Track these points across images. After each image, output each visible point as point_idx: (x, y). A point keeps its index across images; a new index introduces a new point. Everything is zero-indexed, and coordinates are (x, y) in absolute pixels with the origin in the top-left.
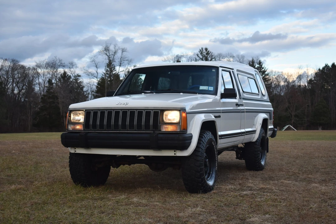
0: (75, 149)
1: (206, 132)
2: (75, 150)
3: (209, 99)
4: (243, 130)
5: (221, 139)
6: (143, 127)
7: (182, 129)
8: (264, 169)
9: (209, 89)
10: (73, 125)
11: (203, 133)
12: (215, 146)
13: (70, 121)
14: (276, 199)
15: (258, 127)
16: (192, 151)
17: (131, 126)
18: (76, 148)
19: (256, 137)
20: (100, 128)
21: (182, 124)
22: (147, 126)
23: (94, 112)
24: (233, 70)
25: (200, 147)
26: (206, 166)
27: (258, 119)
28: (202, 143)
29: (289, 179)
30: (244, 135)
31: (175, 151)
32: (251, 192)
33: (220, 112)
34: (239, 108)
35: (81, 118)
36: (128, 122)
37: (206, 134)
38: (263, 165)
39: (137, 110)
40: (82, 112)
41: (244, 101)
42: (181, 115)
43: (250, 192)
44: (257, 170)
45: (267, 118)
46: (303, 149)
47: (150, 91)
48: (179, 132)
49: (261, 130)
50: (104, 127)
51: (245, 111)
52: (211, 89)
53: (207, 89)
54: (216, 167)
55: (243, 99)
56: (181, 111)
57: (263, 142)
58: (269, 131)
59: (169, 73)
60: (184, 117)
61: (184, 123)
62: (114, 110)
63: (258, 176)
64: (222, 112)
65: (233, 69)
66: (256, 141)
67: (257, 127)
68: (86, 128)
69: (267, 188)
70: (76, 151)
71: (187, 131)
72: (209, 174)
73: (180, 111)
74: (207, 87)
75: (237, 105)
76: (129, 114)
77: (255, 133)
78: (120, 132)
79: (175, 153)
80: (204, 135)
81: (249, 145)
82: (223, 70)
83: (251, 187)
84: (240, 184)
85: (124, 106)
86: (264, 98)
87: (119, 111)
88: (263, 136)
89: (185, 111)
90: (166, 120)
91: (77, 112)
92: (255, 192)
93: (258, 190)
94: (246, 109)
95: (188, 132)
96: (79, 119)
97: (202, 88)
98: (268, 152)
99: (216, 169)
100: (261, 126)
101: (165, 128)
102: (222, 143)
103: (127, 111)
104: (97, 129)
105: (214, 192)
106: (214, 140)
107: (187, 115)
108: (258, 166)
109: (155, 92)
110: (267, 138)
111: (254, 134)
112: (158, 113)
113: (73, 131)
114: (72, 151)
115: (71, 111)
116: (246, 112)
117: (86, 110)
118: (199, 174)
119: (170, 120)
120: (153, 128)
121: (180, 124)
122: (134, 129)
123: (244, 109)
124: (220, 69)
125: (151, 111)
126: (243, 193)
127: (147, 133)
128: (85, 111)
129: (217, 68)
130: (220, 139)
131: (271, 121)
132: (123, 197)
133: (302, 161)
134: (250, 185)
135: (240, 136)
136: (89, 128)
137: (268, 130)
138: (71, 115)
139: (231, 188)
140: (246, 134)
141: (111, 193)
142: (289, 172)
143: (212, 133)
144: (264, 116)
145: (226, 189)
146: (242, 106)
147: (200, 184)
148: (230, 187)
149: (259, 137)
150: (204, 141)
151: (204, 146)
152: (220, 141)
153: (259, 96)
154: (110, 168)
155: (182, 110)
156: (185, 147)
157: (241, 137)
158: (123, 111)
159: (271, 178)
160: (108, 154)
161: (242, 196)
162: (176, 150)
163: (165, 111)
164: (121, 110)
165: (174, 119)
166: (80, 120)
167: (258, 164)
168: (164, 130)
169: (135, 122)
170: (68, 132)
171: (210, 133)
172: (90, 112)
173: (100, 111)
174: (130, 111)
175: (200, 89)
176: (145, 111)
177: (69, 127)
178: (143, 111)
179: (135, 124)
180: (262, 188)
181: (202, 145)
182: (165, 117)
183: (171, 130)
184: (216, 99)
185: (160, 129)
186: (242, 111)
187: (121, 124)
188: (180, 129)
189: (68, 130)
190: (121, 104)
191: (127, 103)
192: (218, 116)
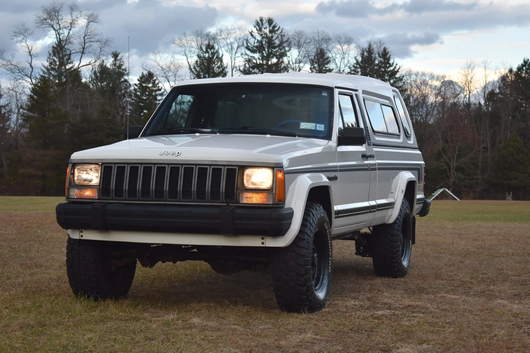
0: (82, 232)
1: (315, 206)
2: (81, 234)
3: (318, 146)
4: (373, 203)
5: (338, 219)
6: (208, 195)
7: (276, 201)
8: (407, 275)
9: (318, 129)
10: (78, 189)
11: (310, 207)
12: (328, 231)
13: (73, 183)
14: (436, 323)
15: (398, 197)
16: (292, 238)
17: (187, 193)
18: (84, 231)
19: (393, 215)
20: (129, 196)
21: (277, 191)
22: (215, 194)
23: (118, 167)
24: (357, 93)
25: (305, 232)
26: (313, 265)
27: (399, 182)
28: (308, 225)
29: (454, 292)
30: (375, 211)
31: (263, 239)
32: (390, 312)
33: (336, 171)
34: (366, 162)
35: (93, 176)
36: (180, 187)
37: (314, 208)
38: (406, 266)
39: (196, 165)
40: (97, 166)
41: (375, 149)
42: (274, 176)
43: (388, 311)
44: (395, 277)
45: (415, 180)
46: (476, 240)
47: (209, 130)
48: (271, 206)
49: (403, 202)
50: (137, 194)
51: (377, 167)
52: (321, 127)
53: (313, 128)
54: (330, 268)
55: (374, 145)
56: (275, 169)
57: (406, 224)
58: (417, 204)
59: (244, 96)
60: (280, 180)
61: (279, 189)
62: (155, 164)
63: (398, 286)
64: (340, 171)
65: (356, 90)
66: (395, 223)
67: (396, 197)
68: (103, 196)
69: (418, 306)
70: (82, 236)
71: (284, 204)
72: (318, 279)
73: (272, 168)
74: (314, 124)
75: (365, 156)
76: (182, 172)
77: (393, 208)
78: (166, 203)
79: (264, 241)
80: (312, 211)
81: (381, 229)
82: (340, 93)
83: (390, 304)
84: (369, 299)
85: (174, 158)
86: (409, 142)
87: (165, 167)
88: (406, 213)
89: (282, 169)
90: (248, 184)
91: (86, 167)
92: (397, 312)
93: (402, 309)
94: (379, 164)
95: (287, 206)
96: (89, 179)
97: (304, 125)
98: (413, 243)
99: (330, 271)
100: (403, 195)
101: (247, 198)
102: (339, 225)
103: (179, 167)
104: (124, 198)
105: (326, 311)
106: (328, 219)
107: (285, 175)
108: (396, 269)
109: (218, 131)
110: (414, 216)
111: (390, 210)
112: (235, 172)
113: (79, 200)
114: (75, 235)
115: (75, 165)
116: (379, 169)
117: (102, 163)
118: (303, 279)
119: (253, 184)
120: (226, 198)
121: (274, 192)
122: (191, 199)
123: (374, 165)
124: (336, 91)
125: (223, 167)
126: (376, 313)
127: (213, 205)
128: (101, 165)
129: (330, 90)
130: (336, 218)
131: (421, 185)
132: (172, 317)
133: (476, 261)
134: (386, 300)
135: (368, 212)
136: (109, 196)
137: (415, 202)
138: (74, 171)
139: (356, 305)
140: (378, 210)
141: (145, 310)
142: (453, 280)
143: (324, 208)
144: (408, 176)
145: (346, 306)
146: (372, 158)
147: (305, 297)
148: (352, 303)
149: (399, 215)
150: (311, 221)
151: (312, 230)
152: (336, 222)
153: (399, 138)
155: (276, 167)
156: (280, 231)
157: (369, 214)
158: (171, 167)
159: (421, 290)
160: (143, 242)
161: (376, 318)
162: (263, 236)
163: (246, 169)
164: (169, 164)
165: (261, 183)
166: (91, 181)
167: (396, 264)
168: (245, 201)
169: (194, 187)
170: (69, 203)
171: (321, 207)
172: (112, 167)
173: (129, 166)
174: (184, 166)
175: (301, 127)
176: (212, 167)
177: (71, 193)
178: (207, 168)
179: (194, 190)
180: (409, 306)
181: (308, 228)
182: (247, 179)
183: (257, 202)
184: (330, 147)
185: (238, 200)
186: (372, 167)
187: (167, 189)
188: (274, 200)
189: (68, 198)
190: (168, 154)
191: (178, 153)
192: (333, 177)
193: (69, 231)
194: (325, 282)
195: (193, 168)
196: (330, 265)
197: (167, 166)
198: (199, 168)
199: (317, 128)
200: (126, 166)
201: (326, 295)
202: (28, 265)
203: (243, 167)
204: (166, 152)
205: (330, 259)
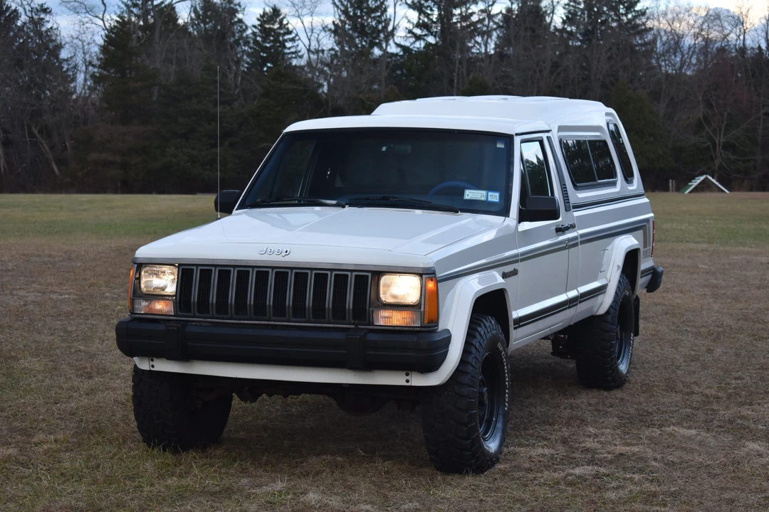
0: (152, 360)
1: (484, 321)
2: (151, 363)
3: (491, 228)
4: (573, 294)
5: (518, 329)
6: (329, 314)
7: (426, 322)
9: (490, 199)
10: (146, 300)
11: (479, 320)
12: (503, 353)
13: (139, 292)
14: (655, 495)
15: (612, 276)
16: (450, 372)
17: (299, 309)
18: (154, 359)
19: (607, 301)
20: (218, 312)
21: (427, 309)
22: (339, 311)
23: (201, 270)
24: (549, 134)
25: (469, 363)
27: (614, 253)
28: (473, 350)
29: (688, 420)
30: (576, 305)
31: (407, 375)
32: (592, 470)
33: (517, 261)
34: (562, 238)
35: (167, 282)
36: (289, 301)
37: (482, 325)
38: (625, 372)
39: (311, 269)
40: (171, 268)
41: (577, 214)
42: (423, 288)
43: (590, 468)
44: (609, 389)
45: (637, 247)
47: (334, 202)
48: (419, 329)
49: (619, 281)
50: (229, 309)
51: (579, 240)
52: (494, 197)
53: (483, 199)
54: (507, 404)
55: (575, 207)
56: (424, 276)
57: (626, 309)
58: (641, 278)
59: (384, 149)
60: (431, 292)
61: (429, 306)
62: (253, 267)
63: (610, 409)
64: (523, 260)
65: (548, 131)
66: (608, 312)
67: (608, 277)
68: (181, 311)
69: (634, 454)
70: (153, 366)
71: (437, 326)
72: (489, 422)
73: (421, 275)
74: (484, 192)
75: (560, 230)
76: (291, 279)
77: (605, 292)
78: (270, 323)
79: (408, 378)
80: (479, 329)
82: (523, 141)
83: (594, 451)
84: (564, 441)
85: (279, 258)
86: (630, 188)
87: (268, 272)
88: (625, 295)
89: (433, 275)
90: (386, 297)
91: (157, 268)
92: (602, 470)
93: (611, 462)
94: (582, 236)
95: (441, 327)
96: (162, 285)
97: (470, 194)
98: (636, 334)
99: (506, 409)
100: (619, 272)
101: (384, 317)
103: (287, 273)
104: (211, 315)
105: (500, 470)
106: (502, 336)
107: (438, 284)
108: (610, 378)
109: (348, 202)
110: (637, 298)
111: (601, 297)
112: (366, 280)
113: (148, 316)
114: (144, 365)
115: (140, 266)
116: (582, 242)
117: (180, 265)
118: (465, 429)
119: (395, 297)
120: (354, 318)
121: (422, 309)
122: (305, 317)
123: (576, 238)
124: (517, 140)
125: (349, 273)
126: (572, 471)
127: (338, 327)
128: (178, 267)
130: (515, 329)
133: (731, 348)
134: (590, 443)
135: (566, 309)
136: (190, 312)
137: (639, 275)
138: (140, 274)
139: (544, 455)
140: (581, 302)
142: (693, 393)
143: (498, 321)
144: (628, 242)
145: (530, 457)
146: (571, 230)
147: (469, 453)
148: (540, 451)
149: (615, 301)
150: (477, 345)
151: (481, 354)
152: (516, 335)
153: (614, 184)
154: (231, 398)
155: (425, 274)
156: (432, 365)
157: (568, 310)
158: (276, 272)
159: (644, 419)
161: (571, 484)
162: (410, 373)
163: (383, 276)
164: (273, 268)
165: (404, 296)
166: (163, 289)
167: (610, 372)
168: (381, 322)
169: (309, 301)
170: (134, 320)
171: (493, 322)
172: (193, 270)
173: (218, 269)
174: (294, 271)
175: (466, 197)
176: (334, 273)
177: (136, 306)
178: (327, 274)
179: (309, 304)
180: (621, 454)
181: (472, 356)
182: (384, 291)
183: (398, 324)
184: (507, 226)
185: (371, 321)
186: (570, 244)
187: (271, 303)
188: (422, 321)
189: (133, 313)
190: (272, 252)
191: (286, 252)
192: (510, 272)
193: (136, 359)
194: (499, 425)
195: (307, 273)
196: (507, 400)
197: (270, 270)
198: (316, 274)
199: (489, 197)
200: (213, 269)
201: (501, 445)
202: (86, 370)
203: (378, 274)
204: (269, 250)
205: (507, 391)
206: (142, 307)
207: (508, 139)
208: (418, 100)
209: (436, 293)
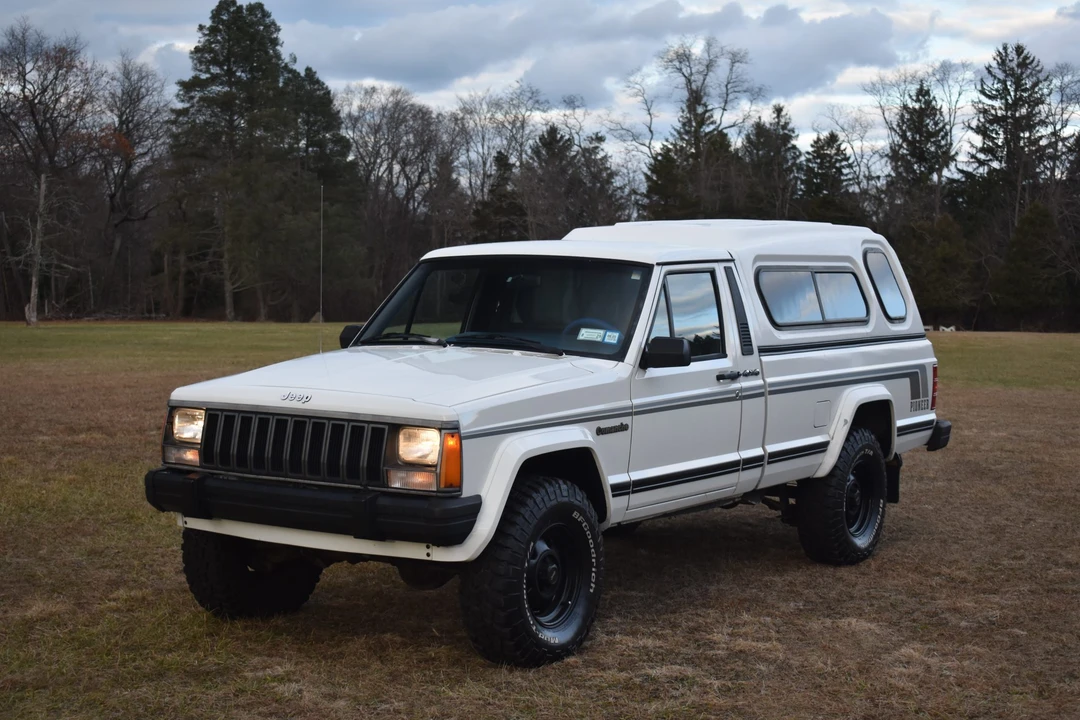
0: (185, 516)
1: (547, 485)
2: (185, 519)
4: (752, 453)
5: (624, 496)
6: (343, 472)
7: (442, 486)
9: (607, 340)
10: (179, 449)
12: (585, 523)
13: (171, 438)
15: (837, 434)
16: (484, 542)
17: (315, 465)
19: (828, 461)
20: (238, 464)
21: (443, 471)
22: (353, 470)
23: (226, 416)
24: (730, 264)
27: (840, 406)
28: (519, 520)
31: (428, 547)
33: (628, 415)
34: (731, 386)
36: (305, 456)
37: (543, 490)
38: (864, 547)
39: (329, 419)
40: (200, 412)
41: (765, 359)
42: (443, 444)
47: (435, 340)
48: (434, 494)
50: (249, 463)
51: (767, 390)
52: (612, 337)
53: (599, 339)
55: (769, 350)
56: (444, 431)
59: (510, 279)
60: (451, 451)
61: (447, 467)
62: (274, 415)
64: (640, 413)
65: (727, 261)
67: (831, 433)
68: (205, 462)
70: (186, 523)
71: (460, 491)
73: (440, 430)
74: (602, 332)
75: (725, 377)
78: (287, 479)
79: (429, 551)
80: (535, 495)
82: (671, 273)
85: (300, 405)
86: (895, 328)
87: (287, 421)
89: (457, 431)
90: (405, 454)
91: (190, 412)
94: (773, 384)
95: (467, 492)
97: (586, 334)
98: (894, 497)
99: (592, 591)
101: (399, 478)
102: (630, 507)
103: (306, 422)
104: (232, 468)
107: (463, 442)
110: (896, 457)
111: (818, 456)
112: (382, 434)
113: (178, 467)
115: (174, 409)
116: (772, 393)
117: (208, 409)
119: (414, 455)
120: (367, 477)
121: (438, 471)
122: (320, 474)
123: (758, 387)
124: (656, 271)
125: (366, 425)
127: (349, 489)
129: (648, 269)
130: (614, 496)
135: (736, 471)
136: (212, 462)
138: (173, 419)
144: (869, 392)
146: (754, 377)
150: (527, 514)
152: (627, 501)
153: (865, 326)
156: (458, 537)
157: (741, 472)
158: (295, 421)
162: (431, 545)
163: (402, 430)
164: (292, 416)
166: (193, 437)
168: (398, 485)
169: (324, 457)
170: (166, 470)
171: (563, 487)
172: (218, 415)
173: (241, 415)
174: (312, 421)
175: (580, 337)
176: (351, 424)
177: (167, 455)
178: (344, 425)
182: (403, 446)
185: (385, 482)
186: (746, 393)
187: (288, 458)
188: (438, 485)
189: (165, 462)
190: (293, 399)
191: (307, 398)
192: (612, 428)
194: (579, 610)
195: (325, 424)
196: (593, 580)
197: (290, 419)
198: (333, 425)
199: (606, 337)
200: (237, 415)
203: (396, 427)
204: (290, 395)
205: (594, 569)
206: (173, 455)
207: (646, 269)
208: (617, 224)
209: (459, 453)
